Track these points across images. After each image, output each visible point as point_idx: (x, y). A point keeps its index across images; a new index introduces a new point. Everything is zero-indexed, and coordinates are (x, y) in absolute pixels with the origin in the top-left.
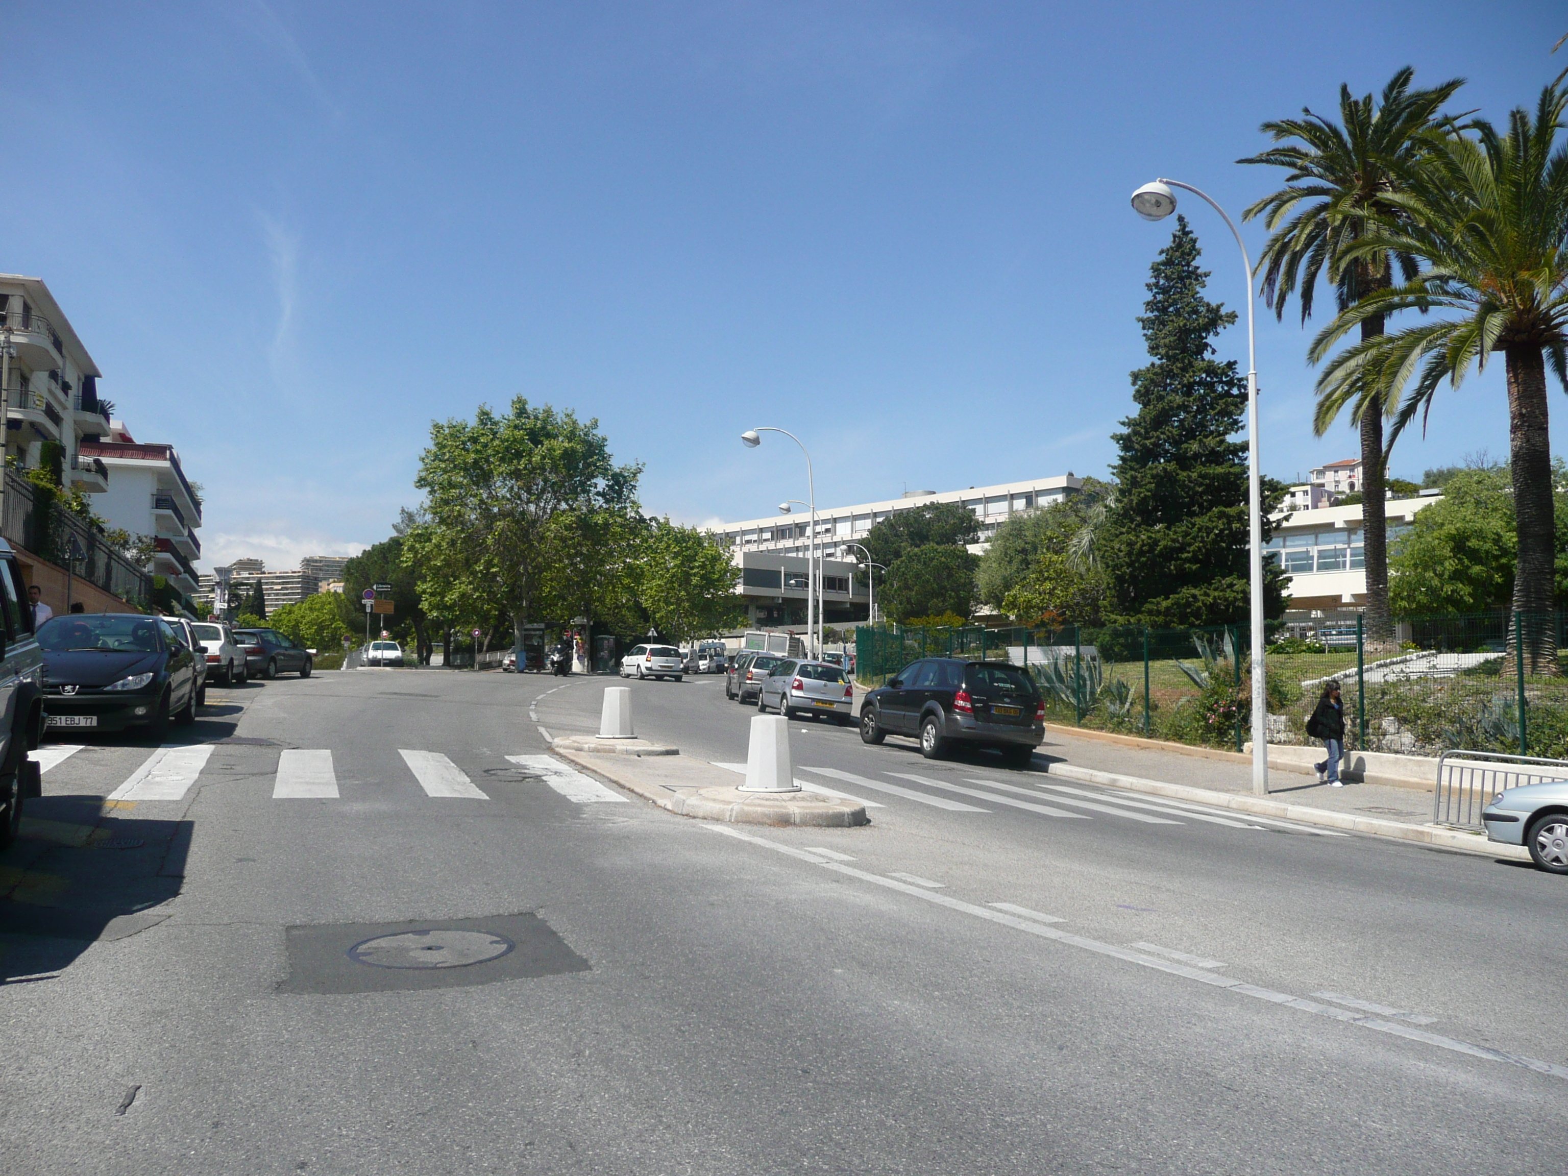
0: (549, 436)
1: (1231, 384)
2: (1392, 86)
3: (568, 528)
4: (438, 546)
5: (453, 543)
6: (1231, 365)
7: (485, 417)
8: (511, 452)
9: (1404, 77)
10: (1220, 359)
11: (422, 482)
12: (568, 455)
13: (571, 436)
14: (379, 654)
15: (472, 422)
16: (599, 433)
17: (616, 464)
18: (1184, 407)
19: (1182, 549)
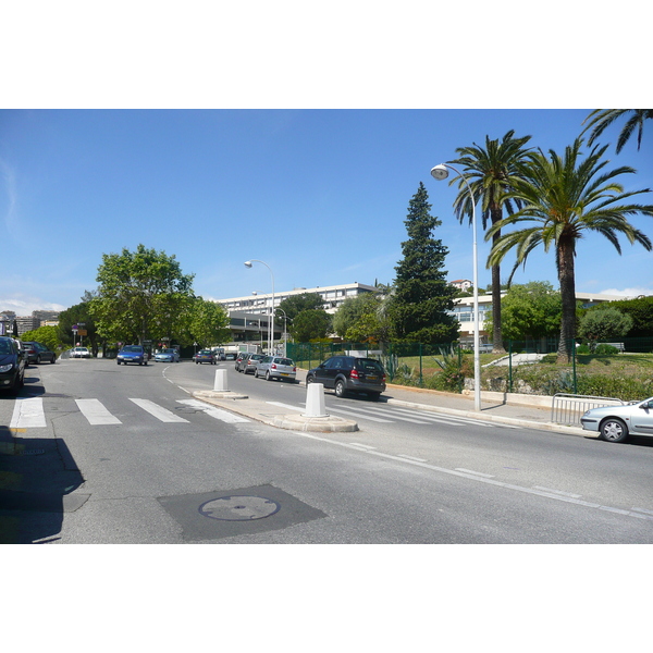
0: (154, 261)
1: (439, 248)
2: (506, 136)
3: (163, 300)
4: (106, 307)
5: (112, 306)
6: (440, 241)
7: (126, 253)
8: (138, 268)
9: (511, 133)
10: (436, 239)
11: (99, 279)
12: (163, 269)
13: (163, 261)
14: (79, 353)
15: (121, 254)
16: (176, 260)
17: (183, 274)
18: (422, 257)
19: (422, 313)
